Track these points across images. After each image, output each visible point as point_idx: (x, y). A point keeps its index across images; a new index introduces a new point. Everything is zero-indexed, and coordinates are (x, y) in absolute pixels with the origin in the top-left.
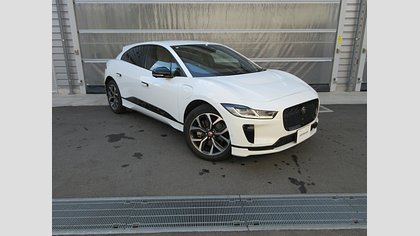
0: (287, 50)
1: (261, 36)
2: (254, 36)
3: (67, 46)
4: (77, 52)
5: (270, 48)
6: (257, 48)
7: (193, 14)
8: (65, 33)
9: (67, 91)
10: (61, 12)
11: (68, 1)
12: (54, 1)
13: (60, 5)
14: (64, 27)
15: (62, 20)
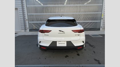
2: (77, 15)
3: (24, 18)
4: (27, 20)
6: (78, 18)
8: (24, 15)
9: (24, 31)
10: (23, 9)
11: (25, 6)
12: (21, 6)
13: (23, 7)
14: (23, 13)
15: (23, 11)
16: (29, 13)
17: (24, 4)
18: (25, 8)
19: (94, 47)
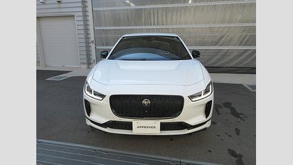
0: (243, 39)
1: (221, 29)
2: (216, 29)
3: (87, 38)
4: (92, 42)
5: (229, 38)
6: (218, 38)
7: (169, 16)
8: (86, 30)
9: (86, 66)
10: (85, 16)
11: (89, 9)
12: (81, 9)
13: (85, 11)
14: (86, 25)
15: (86, 21)
16: (97, 26)
17: (87, 4)
18: (90, 14)
19: (242, 119)
